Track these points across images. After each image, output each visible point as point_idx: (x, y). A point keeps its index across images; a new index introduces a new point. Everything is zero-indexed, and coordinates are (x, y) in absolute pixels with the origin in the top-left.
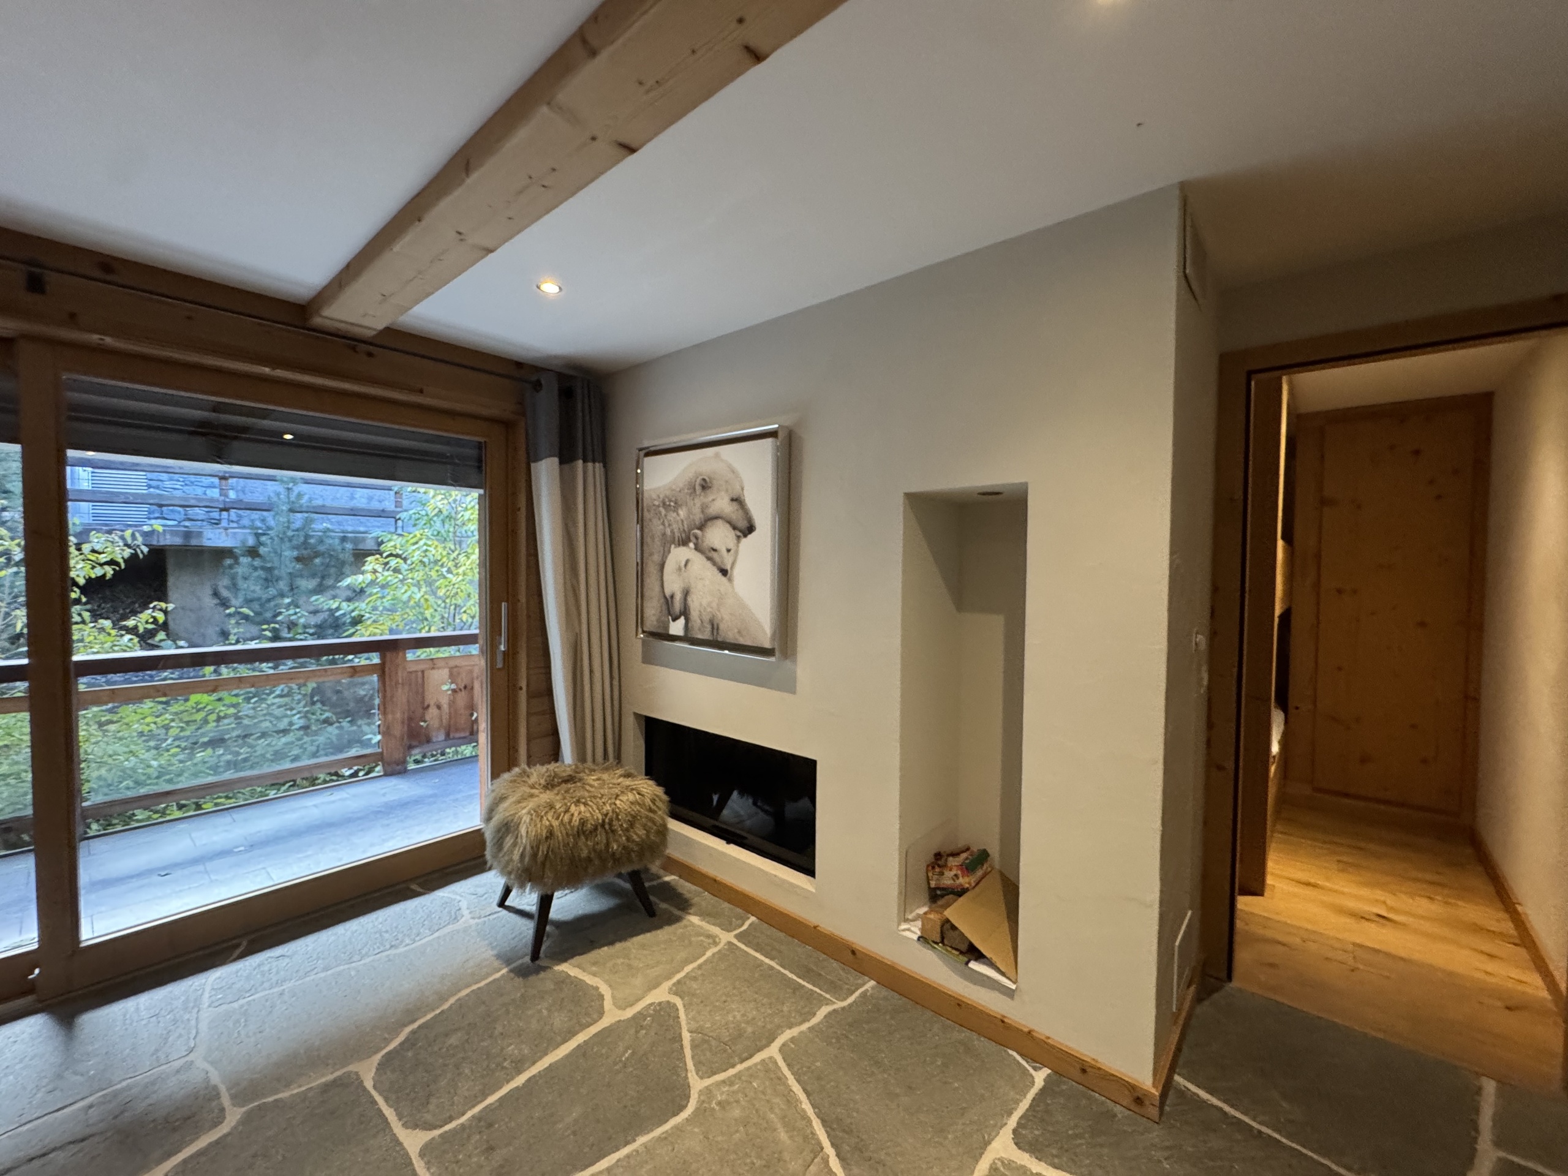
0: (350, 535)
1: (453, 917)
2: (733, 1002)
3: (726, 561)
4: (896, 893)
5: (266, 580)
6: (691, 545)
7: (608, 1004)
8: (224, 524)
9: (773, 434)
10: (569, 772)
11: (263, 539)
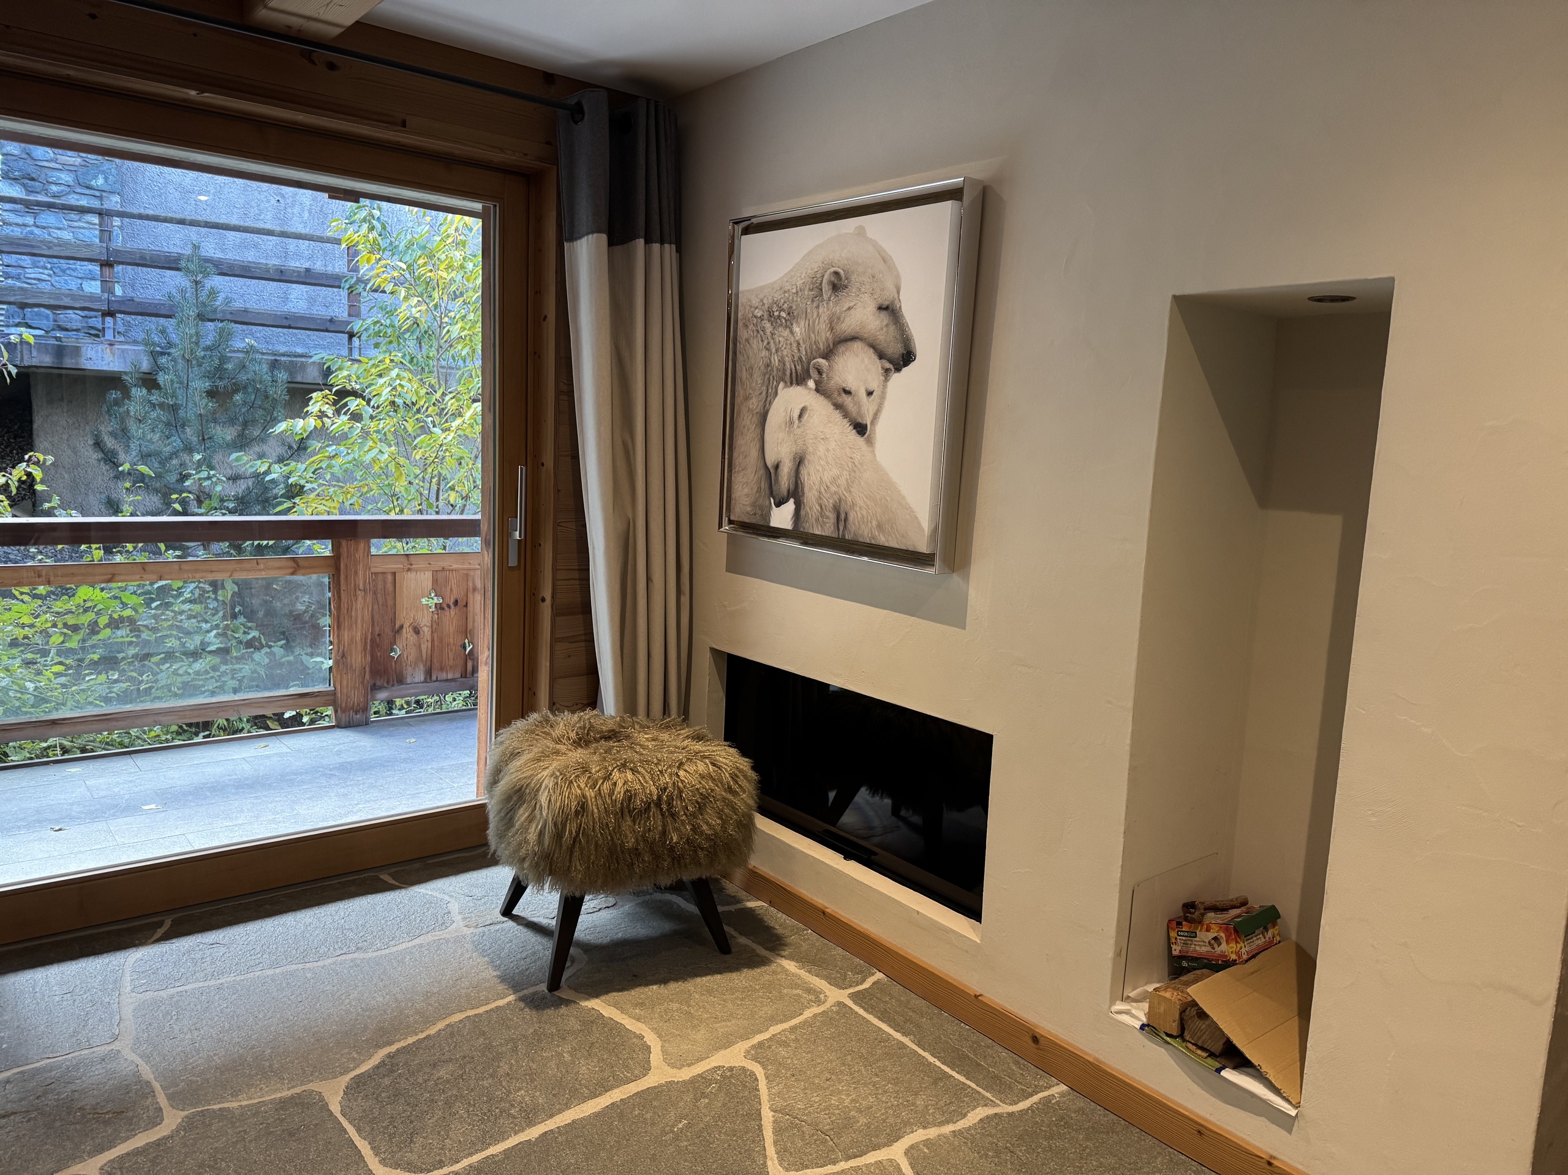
0: (283, 359)
1: (440, 921)
2: (840, 1081)
3: (864, 409)
4: (1111, 955)
5: (168, 424)
6: (811, 384)
7: (656, 1057)
8: (109, 335)
9: (953, 194)
10: (611, 725)
11: (163, 360)
